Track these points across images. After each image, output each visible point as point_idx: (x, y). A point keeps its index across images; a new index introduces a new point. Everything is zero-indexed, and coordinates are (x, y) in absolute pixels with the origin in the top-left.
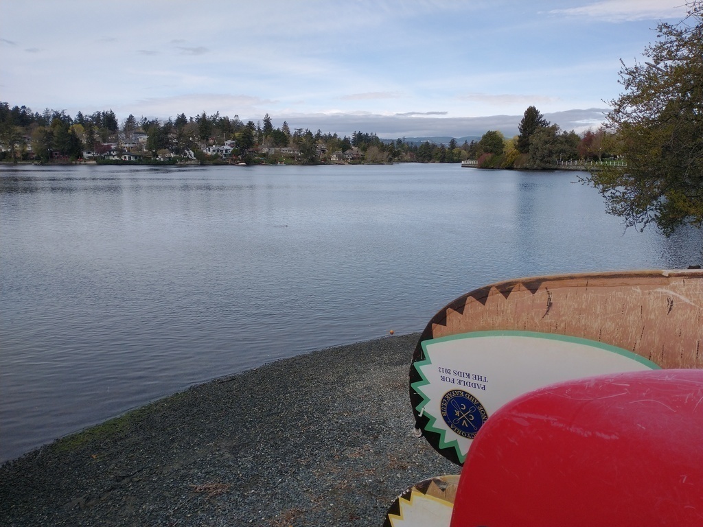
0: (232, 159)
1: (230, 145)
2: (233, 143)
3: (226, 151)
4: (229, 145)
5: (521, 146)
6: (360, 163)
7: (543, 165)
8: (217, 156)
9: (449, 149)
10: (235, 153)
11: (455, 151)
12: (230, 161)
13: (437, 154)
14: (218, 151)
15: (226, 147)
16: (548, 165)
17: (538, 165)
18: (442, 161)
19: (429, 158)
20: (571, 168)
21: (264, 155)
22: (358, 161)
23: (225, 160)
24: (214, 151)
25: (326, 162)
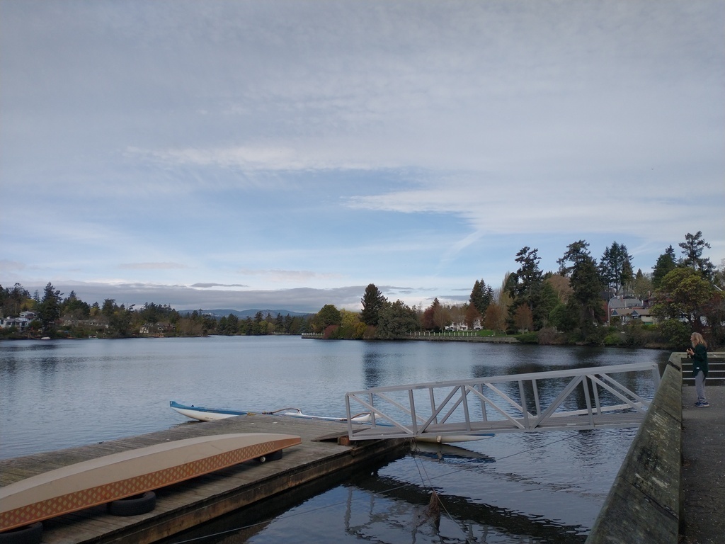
0: (32, 333)
1: (29, 317)
2: (32, 315)
3: (23, 323)
4: (26, 317)
5: (366, 319)
6: (175, 336)
7: (394, 336)
8: (13, 329)
9: (255, 321)
10: (34, 326)
11: (262, 323)
12: (29, 335)
13: (242, 326)
14: (14, 323)
15: (21, 319)
16: (399, 337)
17: (391, 336)
18: (249, 334)
19: (234, 331)
20: (420, 338)
21: (68, 328)
22: (172, 334)
23: (21, 333)
24: (9, 323)
25: (137, 335)
